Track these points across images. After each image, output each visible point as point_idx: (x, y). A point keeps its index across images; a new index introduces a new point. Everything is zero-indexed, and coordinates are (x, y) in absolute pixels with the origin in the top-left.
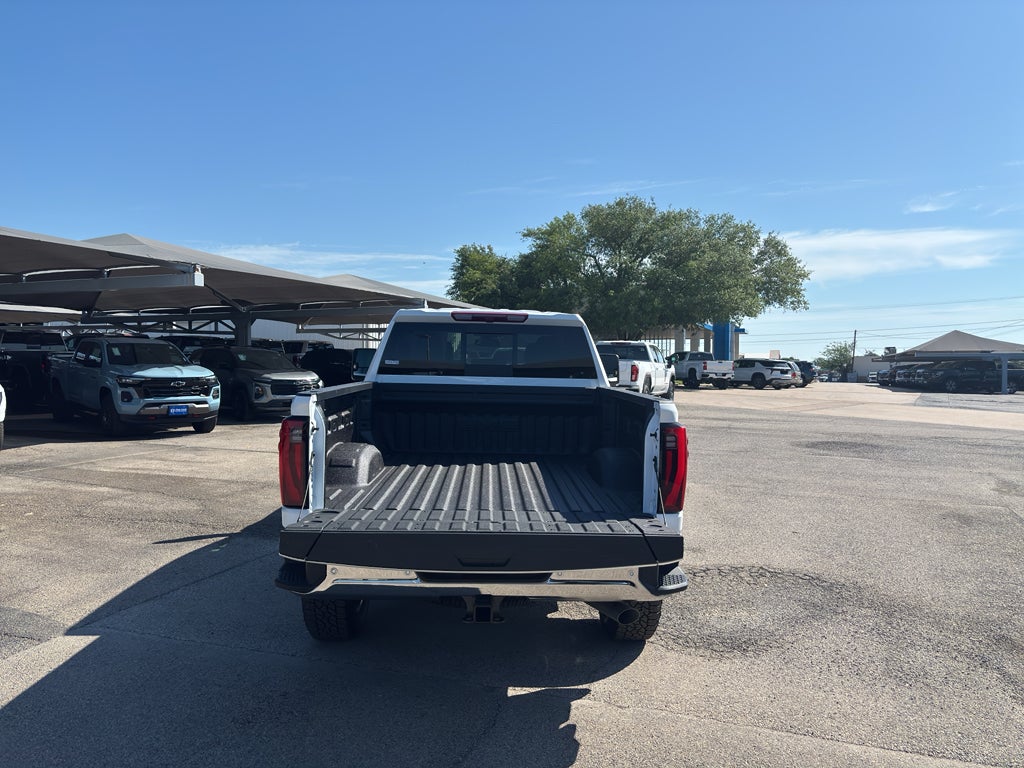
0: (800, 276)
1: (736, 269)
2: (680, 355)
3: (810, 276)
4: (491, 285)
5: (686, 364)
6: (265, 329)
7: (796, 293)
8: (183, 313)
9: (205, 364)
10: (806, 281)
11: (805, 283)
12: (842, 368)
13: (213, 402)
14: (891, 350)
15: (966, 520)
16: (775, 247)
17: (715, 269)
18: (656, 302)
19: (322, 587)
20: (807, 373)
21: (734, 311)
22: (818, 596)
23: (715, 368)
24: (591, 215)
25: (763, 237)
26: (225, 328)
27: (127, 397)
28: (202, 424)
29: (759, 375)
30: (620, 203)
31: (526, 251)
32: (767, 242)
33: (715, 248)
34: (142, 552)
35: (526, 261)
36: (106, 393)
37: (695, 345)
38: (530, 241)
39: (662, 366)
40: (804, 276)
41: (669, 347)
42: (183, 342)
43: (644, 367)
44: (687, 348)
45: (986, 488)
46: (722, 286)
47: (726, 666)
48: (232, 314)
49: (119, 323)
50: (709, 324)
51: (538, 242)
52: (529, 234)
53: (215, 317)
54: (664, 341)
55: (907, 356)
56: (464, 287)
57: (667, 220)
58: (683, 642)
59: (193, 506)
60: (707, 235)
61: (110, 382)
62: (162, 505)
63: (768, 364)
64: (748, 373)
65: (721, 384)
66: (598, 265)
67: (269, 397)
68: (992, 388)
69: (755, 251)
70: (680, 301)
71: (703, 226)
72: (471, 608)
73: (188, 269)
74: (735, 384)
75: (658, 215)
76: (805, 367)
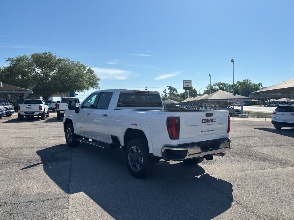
0: (98, 80)
3: (100, 80)
7: (96, 84)
10: (99, 81)
11: (99, 82)
16: (90, 71)
17: (77, 76)
19: (186, 157)
25: (87, 68)
30: (45, 54)
31: (8, 65)
32: (88, 70)
38: (9, 62)
51: (12, 63)
52: (9, 60)
54: (51, 97)
57: (59, 61)
69: (85, 72)
75: (56, 59)
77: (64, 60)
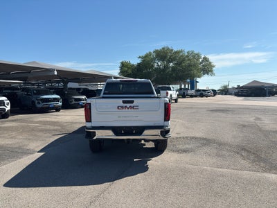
0: (212, 67)
1: (195, 65)
2: (181, 89)
4: (130, 72)
5: (182, 91)
6: (71, 85)
7: (211, 71)
8: (50, 82)
9: (57, 94)
10: (214, 68)
12: (225, 91)
13: (60, 104)
14: (239, 86)
15: (244, 126)
16: (206, 59)
17: (190, 66)
18: (174, 75)
19: (95, 138)
20: (215, 93)
21: (195, 76)
22: (205, 142)
23: (190, 92)
24: (156, 52)
25: (203, 56)
26: (61, 85)
27: (39, 103)
28: (57, 109)
29: (202, 94)
30: (163, 49)
31: (139, 62)
32: (204, 58)
33: (189, 60)
34: (50, 137)
35: (139, 64)
36: (33, 102)
37: (185, 86)
38: (140, 59)
39: (175, 92)
40: (214, 66)
41: (178, 87)
42: (50, 89)
43: (170, 92)
44: (183, 87)
45: (252, 119)
46: (191, 70)
47: (181, 155)
48: (63, 81)
49: (33, 84)
50: (188, 80)
51: (142, 60)
52: (140, 57)
53: (58, 82)
55: (242, 87)
56: (123, 72)
57: (177, 52)
58: (173, 151)
59: (59, 128)
60: (187, 56)
61: (34, 99)
62: (52, 128)
63: (204, 91)
64: (199, 93)
65: (192, 96)
66: (158, 65)
67: (74, 102)
68: (264, 95)
69: (201, 60)
70: (180, 74)
71: (186, 54)
72: (126, 141)
73: (52, 70)
74: (196, 96)
75: (174, 51)
76: (214, 91)
77: (181, 51)
